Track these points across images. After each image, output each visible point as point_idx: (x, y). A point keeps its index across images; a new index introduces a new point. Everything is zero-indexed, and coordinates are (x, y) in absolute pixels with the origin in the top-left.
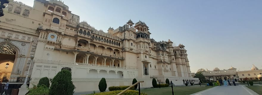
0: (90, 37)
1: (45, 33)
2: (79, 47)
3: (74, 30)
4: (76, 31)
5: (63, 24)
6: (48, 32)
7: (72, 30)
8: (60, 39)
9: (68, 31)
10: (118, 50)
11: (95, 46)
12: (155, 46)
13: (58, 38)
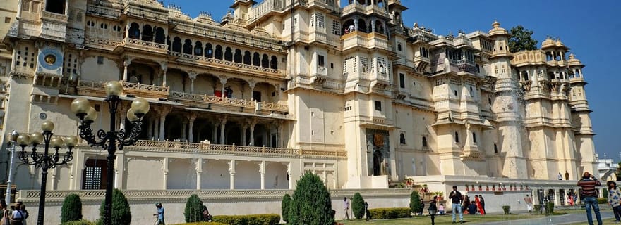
0: (167, 46)
1: (27, 49)
2: (131, 86)
3: (110, 27)
4: (119, 29)
5: (77, 12)
6: (36, 45)
7: (106, 27)
8: (72, 63)
9: (93, 31)
10: (272, 86)
11: (184, 77)
12: (424, 60)
13: (67, 62)
